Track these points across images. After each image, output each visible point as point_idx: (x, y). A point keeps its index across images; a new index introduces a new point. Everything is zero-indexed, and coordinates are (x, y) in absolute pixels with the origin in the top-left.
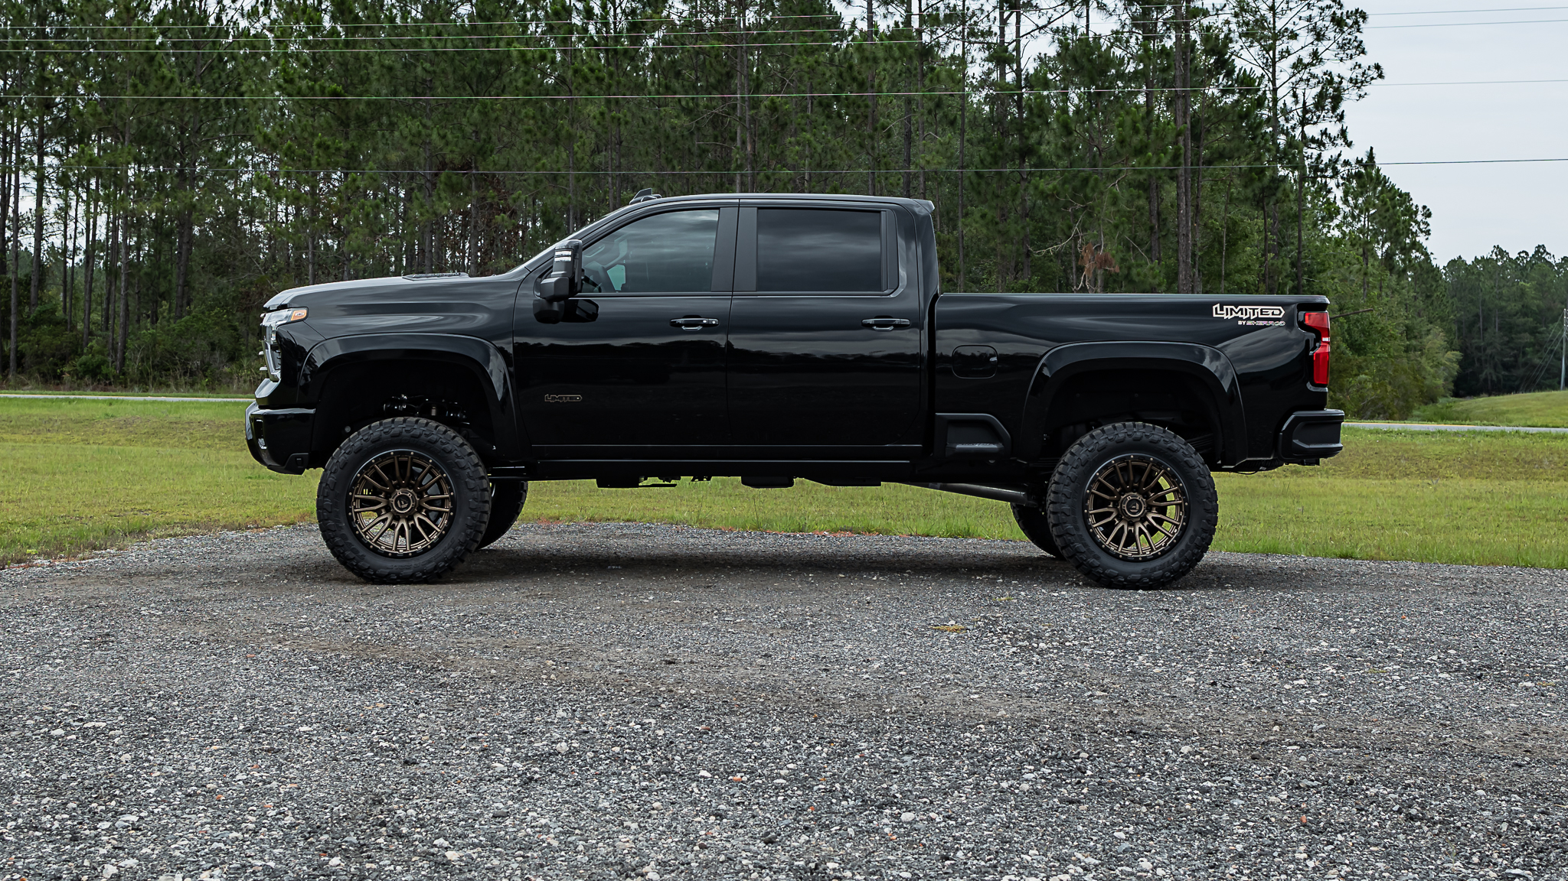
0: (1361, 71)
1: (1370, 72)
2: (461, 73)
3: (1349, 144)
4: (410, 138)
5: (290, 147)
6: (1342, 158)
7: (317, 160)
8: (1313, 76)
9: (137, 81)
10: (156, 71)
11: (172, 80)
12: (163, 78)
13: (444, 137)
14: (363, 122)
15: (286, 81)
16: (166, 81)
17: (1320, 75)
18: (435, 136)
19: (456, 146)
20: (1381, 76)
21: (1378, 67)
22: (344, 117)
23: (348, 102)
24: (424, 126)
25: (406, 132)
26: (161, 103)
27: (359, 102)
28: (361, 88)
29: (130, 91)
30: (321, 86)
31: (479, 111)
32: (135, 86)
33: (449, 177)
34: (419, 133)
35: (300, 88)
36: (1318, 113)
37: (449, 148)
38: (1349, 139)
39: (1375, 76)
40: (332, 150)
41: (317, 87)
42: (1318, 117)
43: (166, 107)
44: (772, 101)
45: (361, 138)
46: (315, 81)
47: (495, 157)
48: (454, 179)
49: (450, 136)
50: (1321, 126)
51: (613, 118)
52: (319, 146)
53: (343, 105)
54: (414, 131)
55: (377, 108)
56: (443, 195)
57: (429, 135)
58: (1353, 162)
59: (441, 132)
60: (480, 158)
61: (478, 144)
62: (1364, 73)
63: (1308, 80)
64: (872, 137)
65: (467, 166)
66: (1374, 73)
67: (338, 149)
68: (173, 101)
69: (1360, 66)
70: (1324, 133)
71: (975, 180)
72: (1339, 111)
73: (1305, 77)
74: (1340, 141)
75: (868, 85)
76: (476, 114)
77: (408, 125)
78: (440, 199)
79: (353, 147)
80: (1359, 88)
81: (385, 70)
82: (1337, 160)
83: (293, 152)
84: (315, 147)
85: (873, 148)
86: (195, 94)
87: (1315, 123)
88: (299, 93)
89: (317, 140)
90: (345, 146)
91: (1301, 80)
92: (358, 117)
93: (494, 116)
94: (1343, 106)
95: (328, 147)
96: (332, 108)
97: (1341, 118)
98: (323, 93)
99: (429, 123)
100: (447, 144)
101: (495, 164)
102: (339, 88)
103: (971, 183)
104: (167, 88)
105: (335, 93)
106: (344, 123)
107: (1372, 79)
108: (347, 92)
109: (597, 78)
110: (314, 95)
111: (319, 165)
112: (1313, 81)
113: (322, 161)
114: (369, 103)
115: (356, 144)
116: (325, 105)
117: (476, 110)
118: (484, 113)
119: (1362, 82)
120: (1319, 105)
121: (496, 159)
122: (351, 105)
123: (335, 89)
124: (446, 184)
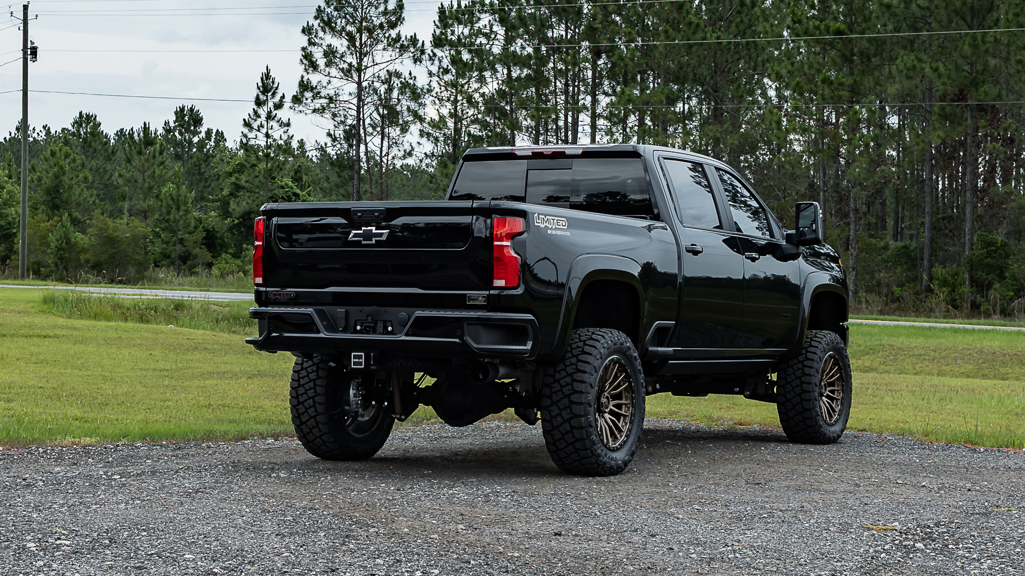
2: (954, 7)
4: (905, 71)
7: (822, 95)
9: (668, 27)
10: (684, 17)
11: (698, 25)
12: (690, 23)
13: (936, 70)
14: (866, 56)
15: (795, 22)
16: (693, 26)
18: (927, 70)
19: (950, 77)
22: (848, 54)
23: (850, 40)
24: (920, 60)
25: (901, 67)
26: (690, 46)
27: (861, 39)
28: (864, 25)
29: (662, 37)
30: (826, 25)
31: (970, 44)
32: (666, 32)
33: (943, 108)
34: (914, 67)
35: (807, 29)
37: (942, 80)
40: (836, 85)
41: (822, 27)
43: (694, 49)
45: (863, 73)
46: (821, 21)
47: (986, 87)
48: (948, 109)
49: (942, 69)
52: (823, 82)
53: (847, 43)
54: (909, 65)
55: (879, 43)
57: (923, 69)
59: (934, 65)
60: (973, 89)
67: (841, 84)
68: (701, 44)
76: (966, 48)
77: (906, 59)
78: (934, 129)
79: (855, 81)
81: (884, 9)
83: (801, 88)
86: (718, 38)
88: (807, 34)
89: (822, 76)
90: (849, 81)
92: (861, 54)
93: (983, 48)
95: (831, 83)
96: (839, 46)
98: (828, 33)
99: (924, 57)
100: (940, 76)
101: (986, 95)
102: (843, 27)
104: (694, 33)
105: (839, 32)
106: (849, 59)
108: (852, 31)
110: (821, 34)
111: (823, 99)
113: (827, 96)
114: (870, 40)
115: (858, 79)
116: (832, 44)
117: (967, 43)
118: (975, 46)
121: (987, 89)
122: (854, 42)
123: (839, 28)
124: (940, 115)
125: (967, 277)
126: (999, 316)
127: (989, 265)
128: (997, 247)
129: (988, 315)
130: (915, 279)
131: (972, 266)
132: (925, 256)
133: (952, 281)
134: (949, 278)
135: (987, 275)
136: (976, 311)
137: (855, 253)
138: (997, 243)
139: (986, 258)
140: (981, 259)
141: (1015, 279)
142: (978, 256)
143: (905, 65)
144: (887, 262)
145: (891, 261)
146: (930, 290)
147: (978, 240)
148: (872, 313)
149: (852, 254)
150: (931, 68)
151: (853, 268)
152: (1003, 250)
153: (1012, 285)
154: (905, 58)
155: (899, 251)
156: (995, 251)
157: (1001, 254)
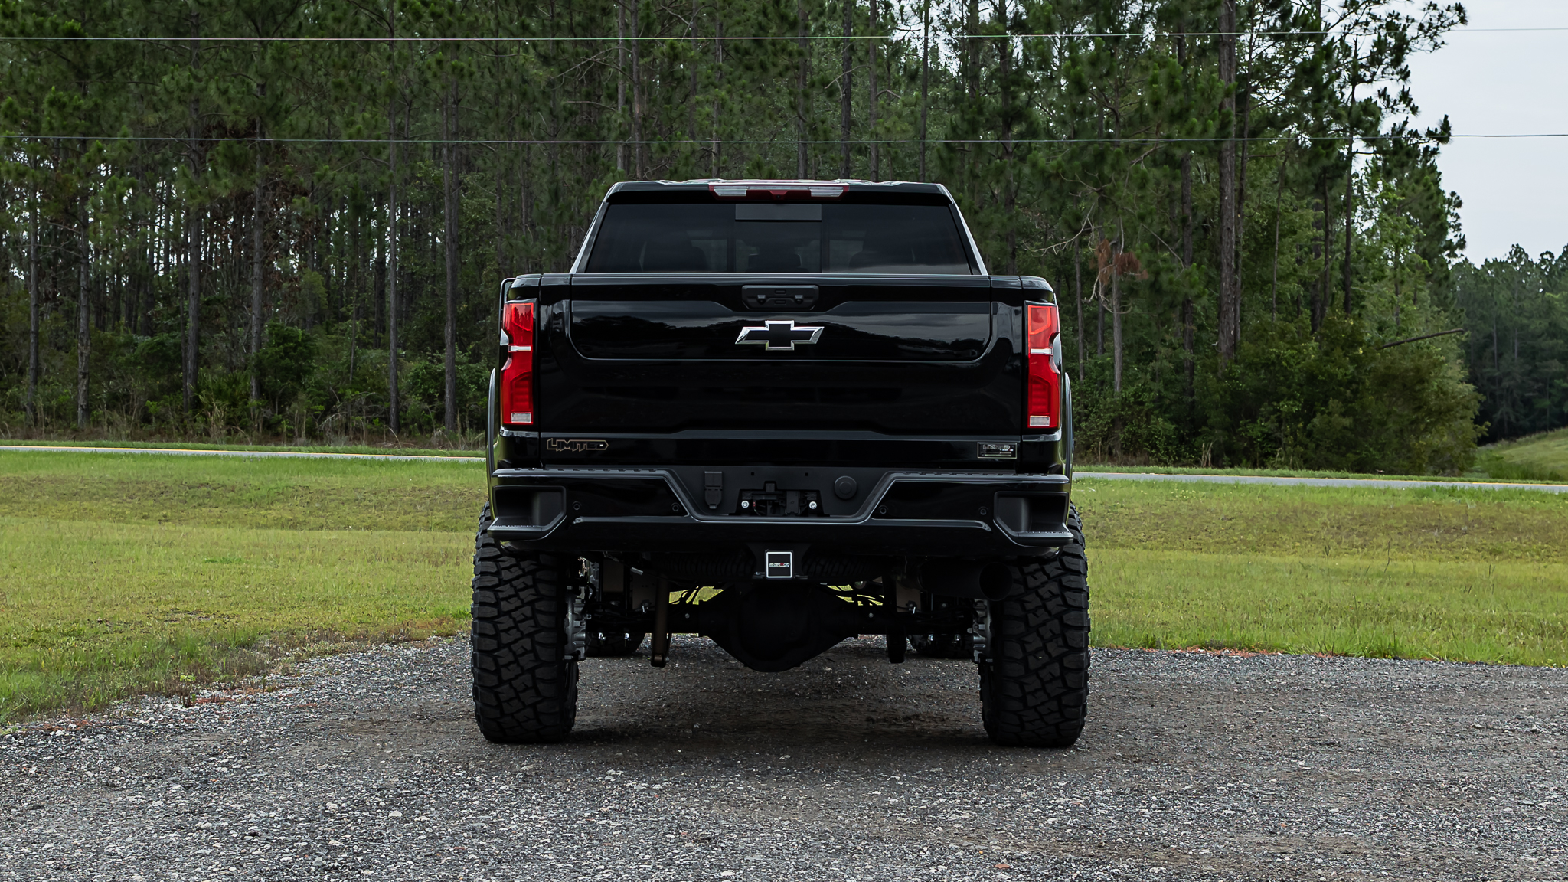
0: (1436, 13)
1: (1449, 14)
3: (1414, 110)
4: (176, 93)
5: (11, 105)
6: (1409, 127)
7: (50, 123)
8: (1374, 18)
13: (225, 92)
14: (107, 71)
15: (6, 16)
17: (1384, 17)
18: (211, 91)
19: (240, 103)
20: (1463, 20)
21: (1459, 8)
22: (81, 65)
23: (88, 45)
24: (198, 79)
25: (172, 86)
27: (102, 42)
28: (106, 26)
30: (52, 23)
31: (273, 58)
33: (229, 147)
34: (190, 87)
35: (24, 25)
36: (1373, 69)
37: (231, 107)
38: (1416, 102)
39: (1456, 19)
40: (69, 110)
41: (47, 25)
42: (1374, 74)
44: (672, 47)
45: (105, 93)
46: (43, 16)
47: (292, 118)
48: (236, 149)
49: (232, 92)
50: (1379, 85)
51: (454, 68)
52: (52, 103)
53: (82, 48)
54: (183, 84)
55: (126, 53)
56: (221, 171)
57: (204, 90)
58: (1422, 132)
59: (222, 85)
60: (270, 121)
61: (269, 102)
62: (1441, 16)
63: (1367, 23)
64: (806, 96)
65: (250, 131)
66: (1453, 16)
67: (77, 108)
69: (1435, 6)
70: (1383, 94)
71: (945, 154)
72: (1403, 65)
73: (1363, 19)
74: (1402, 106)
75: (801, 24)
76: (267, 63)
77: (173, 76)
78: (216, 176)
79: (96, 104)
80: (1431, 38)
82: (1402, 130)
83: (15, 112)
84: (45, 105)
85: (807, 111)
87: (1370, 82)
88: (22, 32)
89: (48, 96)
91: (1357, 23)
92: (100, 65)
94: (1409, 60)
95: (64, 105)
96: (66, 53)
97: (1405, 75)
98: (54, 33)
99: (201, 73)
100: (229, 101)
101: (293, 130)
102: (78, 26)
103: (941, 158)
105: (71, 32)
106: (82, 75)
107: (1452, 23)
108: (87, 31)
109: (433, 15)
110: (42, 35)
111: (52, 129)
112: (1373, 25)
113: (56, 124)
114: (117, 46)
115: (99, 101)
116: (57, 48)
117: (268, 56)
118: (279, 61)
119: (1437, 27)
120: (1374, 60)
121: (294, 122)
122: (92, 48)
123: (72, 27)
124: (225, 156)
125: (254, 384)
126: (303, 439)
127: (287, 369)
128: (297, 342)
129: (291, 438)
130: (176, 387)
131: (261, 369)
132: (189, 355)
133: (230, 391)
134: (225, 387)
135: (282, 381)
136: (272, 433)
137: (86, 352)
138: (297, 336)
139: (282, 358)
140: (277, 361)
141: (321, 388)
142: (272, 355)
143: (178, 83)
144: (136, 364)
145: (139, 364)
146: (197, 404)
147: (271, 333)
148: (119, 437)
149: (82, 354)
150: (218, 88)
151: (84, 375)
152: (306, 347)
153: (319, 395)
154: (176, 73)
155: (152, 348)
156: (295, 349)
157: (302, 353)
